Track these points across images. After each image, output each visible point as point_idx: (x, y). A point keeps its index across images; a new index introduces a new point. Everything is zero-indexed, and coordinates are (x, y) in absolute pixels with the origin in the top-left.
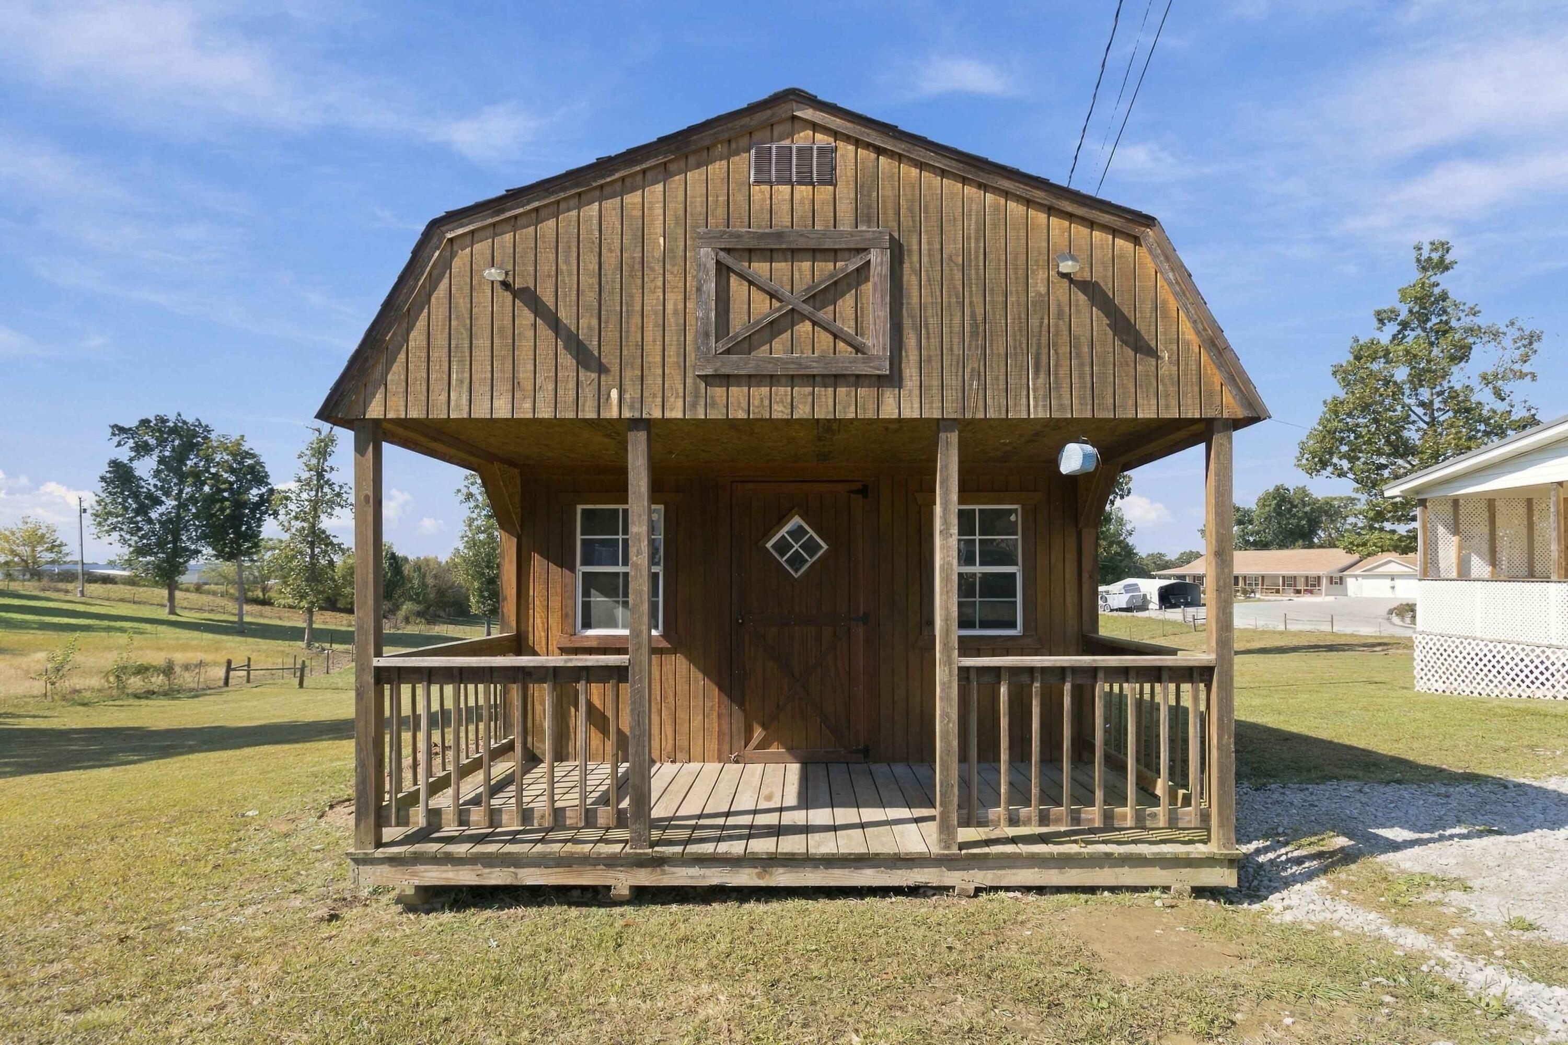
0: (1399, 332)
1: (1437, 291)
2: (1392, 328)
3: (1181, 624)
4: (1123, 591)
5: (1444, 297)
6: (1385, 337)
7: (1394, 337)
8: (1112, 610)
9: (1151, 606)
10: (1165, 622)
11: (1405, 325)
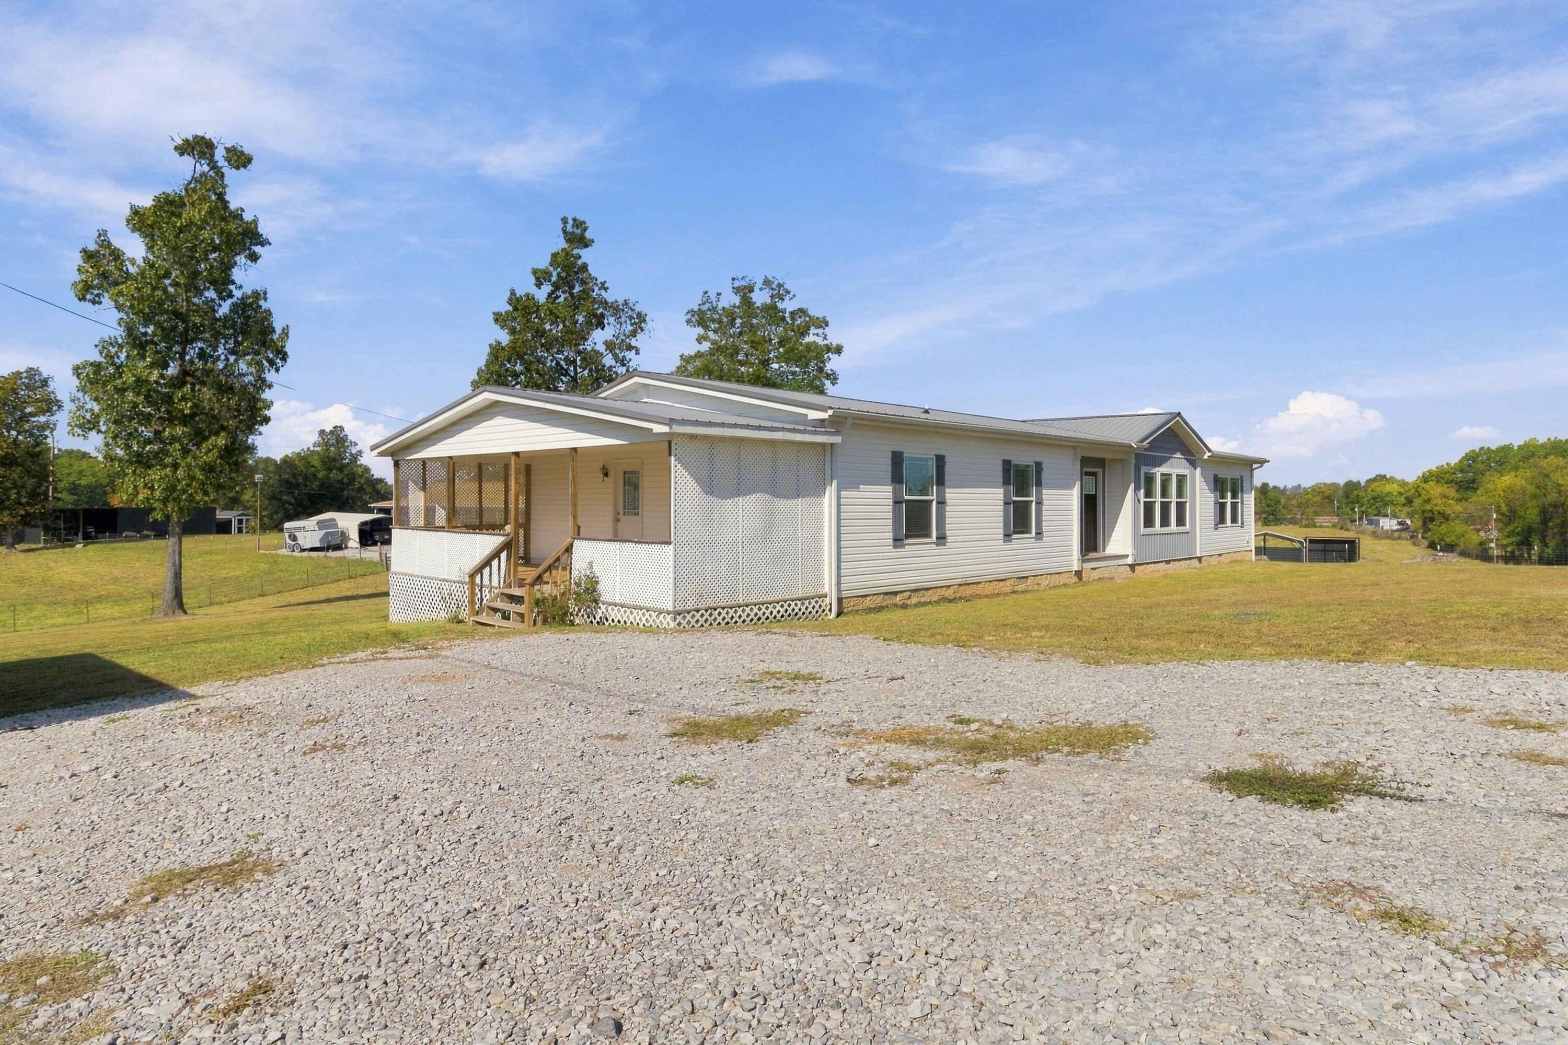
0: (553, 292)
1: (580, 262)
2: (547, 288)
3: (376, 564)
4: (316, 528)
5: (584, 267)
6: (541, 295)
7: (550, 295)
8: (303, 550)
9: (351, 544)
10: (361, 561)
11: (556, 287)
